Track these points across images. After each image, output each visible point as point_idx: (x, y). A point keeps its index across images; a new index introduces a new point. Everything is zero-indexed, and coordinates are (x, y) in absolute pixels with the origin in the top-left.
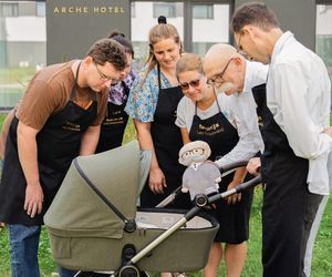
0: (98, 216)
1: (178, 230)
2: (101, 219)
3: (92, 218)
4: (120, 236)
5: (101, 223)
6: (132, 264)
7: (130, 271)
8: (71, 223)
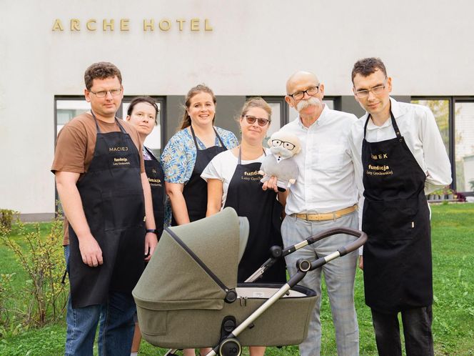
0: (197, 286)
1: (281, 298)
2: (200, 289)
3: (191, 288)
4: (220, 307)
5: (201, 293)
6: (234, 337)
7: (232, 346)
8: (168, 295)
